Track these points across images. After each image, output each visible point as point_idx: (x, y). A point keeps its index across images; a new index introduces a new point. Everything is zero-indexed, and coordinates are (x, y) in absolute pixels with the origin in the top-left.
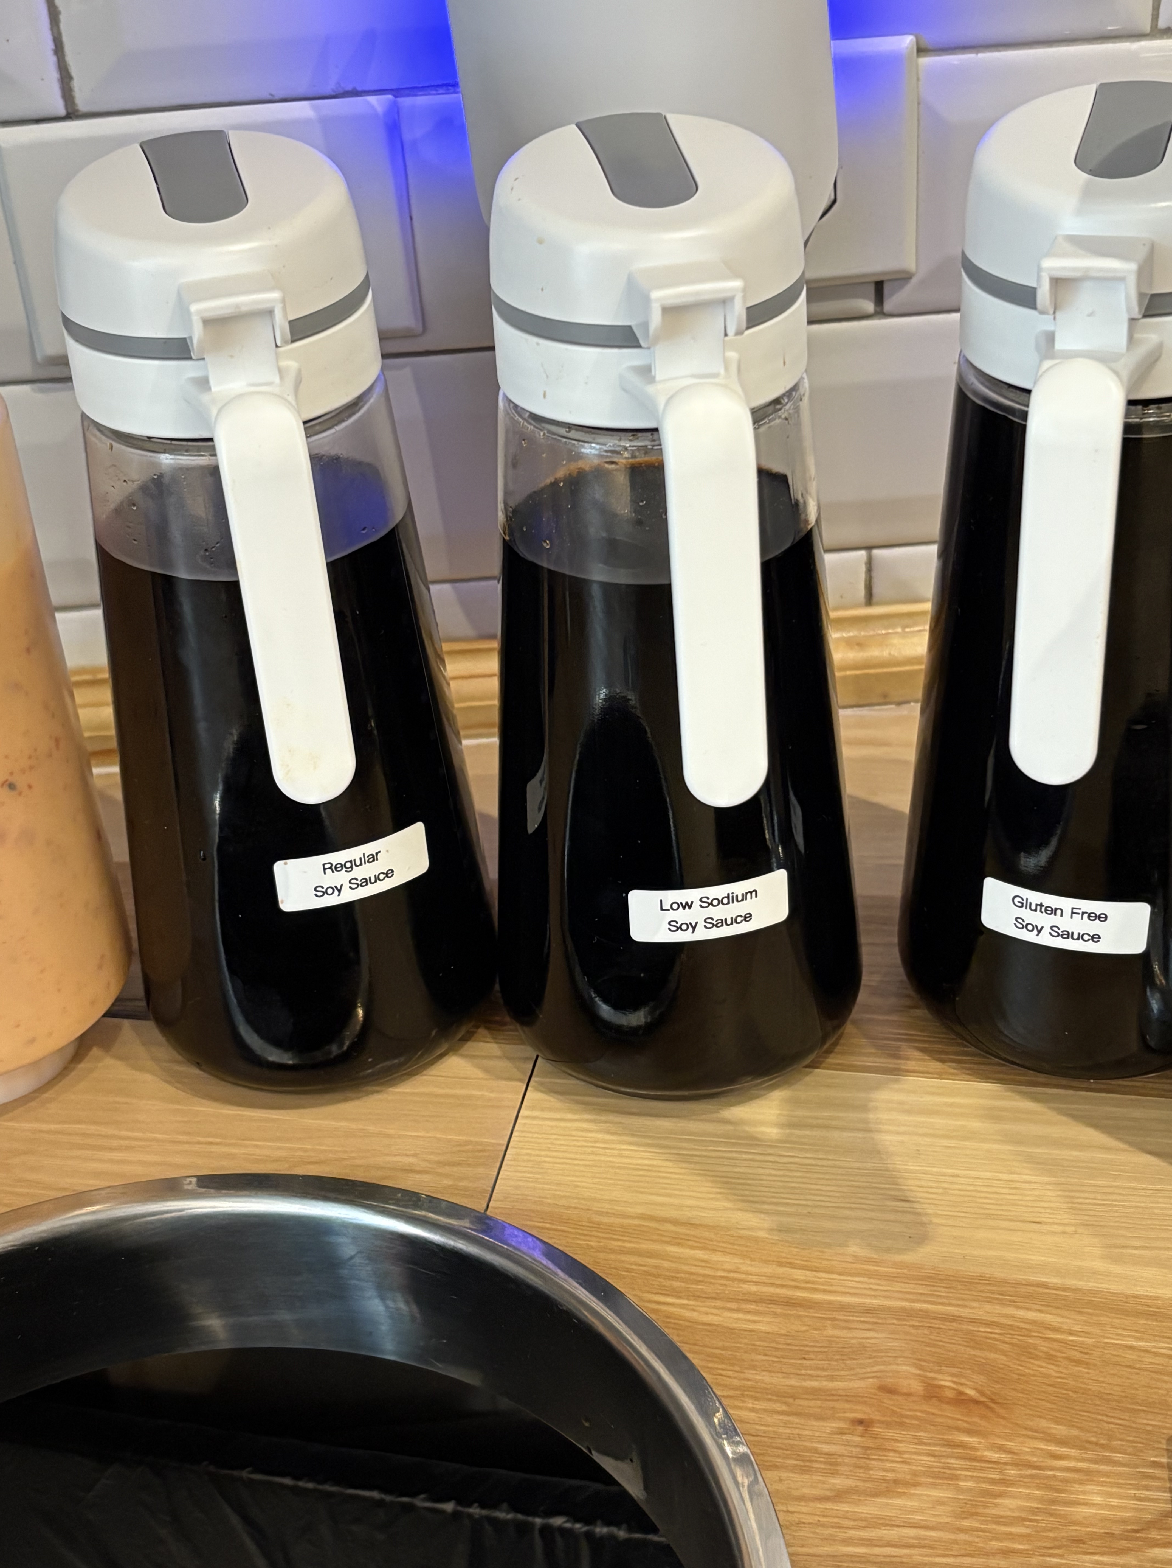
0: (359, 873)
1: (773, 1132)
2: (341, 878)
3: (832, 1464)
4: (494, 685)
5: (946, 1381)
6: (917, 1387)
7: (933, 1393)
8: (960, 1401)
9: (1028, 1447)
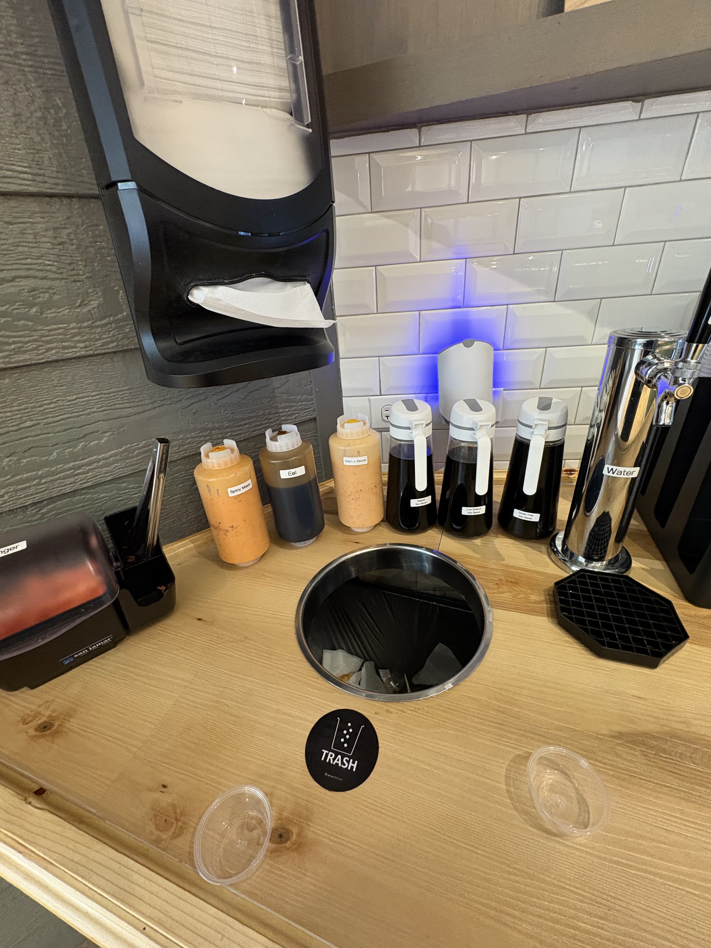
0: (422, 502)
1: (480, 544)
2: (420, 502)
3: (493, 589)
4: (442, 478)
5: (509, 579)
6: (505, 580)
7: (507, 581)
8: (511, 582)
9: (522, 589)
